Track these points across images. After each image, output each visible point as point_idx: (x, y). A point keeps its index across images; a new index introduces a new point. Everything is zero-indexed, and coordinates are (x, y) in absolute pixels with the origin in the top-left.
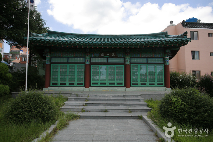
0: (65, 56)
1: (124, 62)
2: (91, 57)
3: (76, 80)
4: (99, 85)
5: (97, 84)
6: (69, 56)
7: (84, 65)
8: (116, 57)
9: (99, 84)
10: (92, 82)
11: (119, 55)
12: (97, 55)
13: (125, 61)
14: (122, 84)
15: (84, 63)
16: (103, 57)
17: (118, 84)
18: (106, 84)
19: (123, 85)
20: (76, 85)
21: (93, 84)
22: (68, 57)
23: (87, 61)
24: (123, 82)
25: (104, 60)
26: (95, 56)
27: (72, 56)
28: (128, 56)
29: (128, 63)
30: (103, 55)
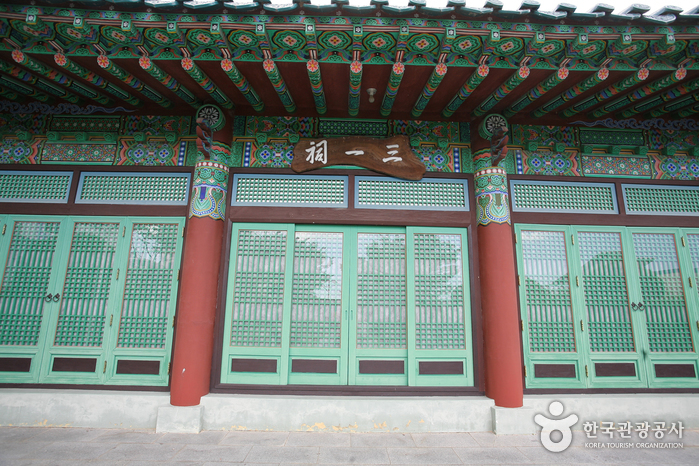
0: (56, 160)
1: (467, 208)
2: (233, 171)
3: (110, 334)
4: (283, 376)
5: (270, 366)
6: (82, 161)
7: (181, 221)
8: (411, 173)
9: (284, 366)
10: (230, 351)
11: (429, 162)
12: (281, 158)
13: (475, 200)
14: (456, 368)
15: (183, 211)
16: (316, 170)
17: (426, 368)
18: (341, 367)
19: (467, 379)
20: (104, 374)
21: (239, 365)
22: (77, 170)
23: (203, 190)
24: (466, 355)
25: (328, 194)
26: (263, 160)
27: (108, 161)
28: (495, 164)
29: (498, 214)
30: (317, 154)
